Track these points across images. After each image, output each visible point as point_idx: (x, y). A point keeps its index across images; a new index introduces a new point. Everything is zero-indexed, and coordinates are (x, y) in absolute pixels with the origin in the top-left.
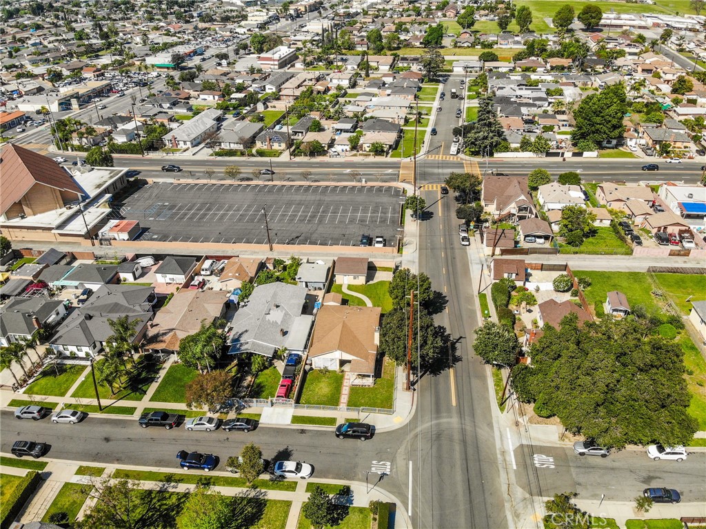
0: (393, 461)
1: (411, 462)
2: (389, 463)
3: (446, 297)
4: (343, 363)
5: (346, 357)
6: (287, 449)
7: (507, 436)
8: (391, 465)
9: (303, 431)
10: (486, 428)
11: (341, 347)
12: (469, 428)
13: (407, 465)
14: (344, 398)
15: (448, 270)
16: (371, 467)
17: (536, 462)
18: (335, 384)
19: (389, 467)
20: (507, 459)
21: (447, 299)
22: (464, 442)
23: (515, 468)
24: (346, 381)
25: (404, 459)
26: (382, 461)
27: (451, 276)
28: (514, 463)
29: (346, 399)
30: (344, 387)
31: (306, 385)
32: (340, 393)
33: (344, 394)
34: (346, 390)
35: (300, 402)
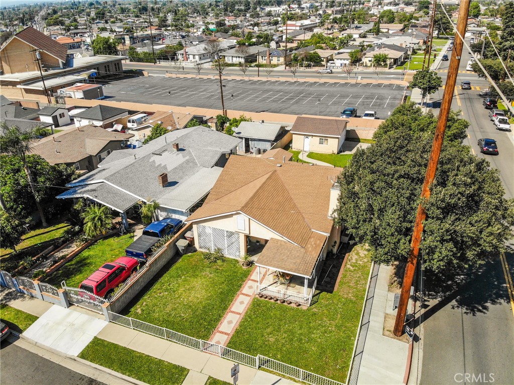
5: (260, 232)
11: (250, 208)
29: (233, 325)
30: (241, 296)
31: (165, 277)
32: (225, 308)
33: (233, 312)
34: (242, 303)
35: (133, 310)
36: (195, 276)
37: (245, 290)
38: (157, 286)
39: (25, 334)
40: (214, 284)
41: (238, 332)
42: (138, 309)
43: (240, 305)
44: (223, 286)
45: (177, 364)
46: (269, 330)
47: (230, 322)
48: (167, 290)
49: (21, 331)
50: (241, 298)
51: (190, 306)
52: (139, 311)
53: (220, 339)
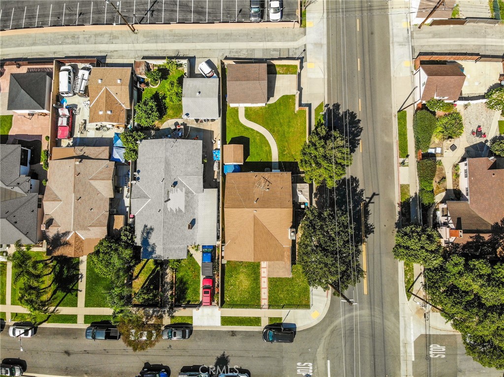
0: (314, 361)
1: (329, 361)
2: (311, 364)
3: (359, 121)
6: (223, 355)
7: (410, 326)
8: (313, 366)
9: (233, 333)
10: (393, 319)
12: (378, 320)
13: (326, 364)
15: (363, 63)
16: (296, 370)
17: (431, 352)
19: (311, 368)
20: (408, 351)
21: (361, 125)
22: (373, 336)
23: (413, 360)
24: (262, 270)
25: (323, 358)
26: (305, 362)
27: (367, 76)
28: (413, 355)
29: (266, 294)
30: (262, 278)
31: (226, 278)
32: (260, 287)
33: (264, 288)
34: (264, 282)
35: (225, 300)
36: (238, 273)
37: (263, 274)
38: (226, 285)
39: (194, 325)
40: (249, 275)
41: (269, 297)
42: (227, 299)
43: (264, 284)
44: (253, 275)
45: (256, 316)
46: (279, 292)
47: (264, 293)
48: (232, 285)
49: (192, 325)
50: (263, 280)
51: (246, 291)
52: (228, 299)
53: (264, 302)
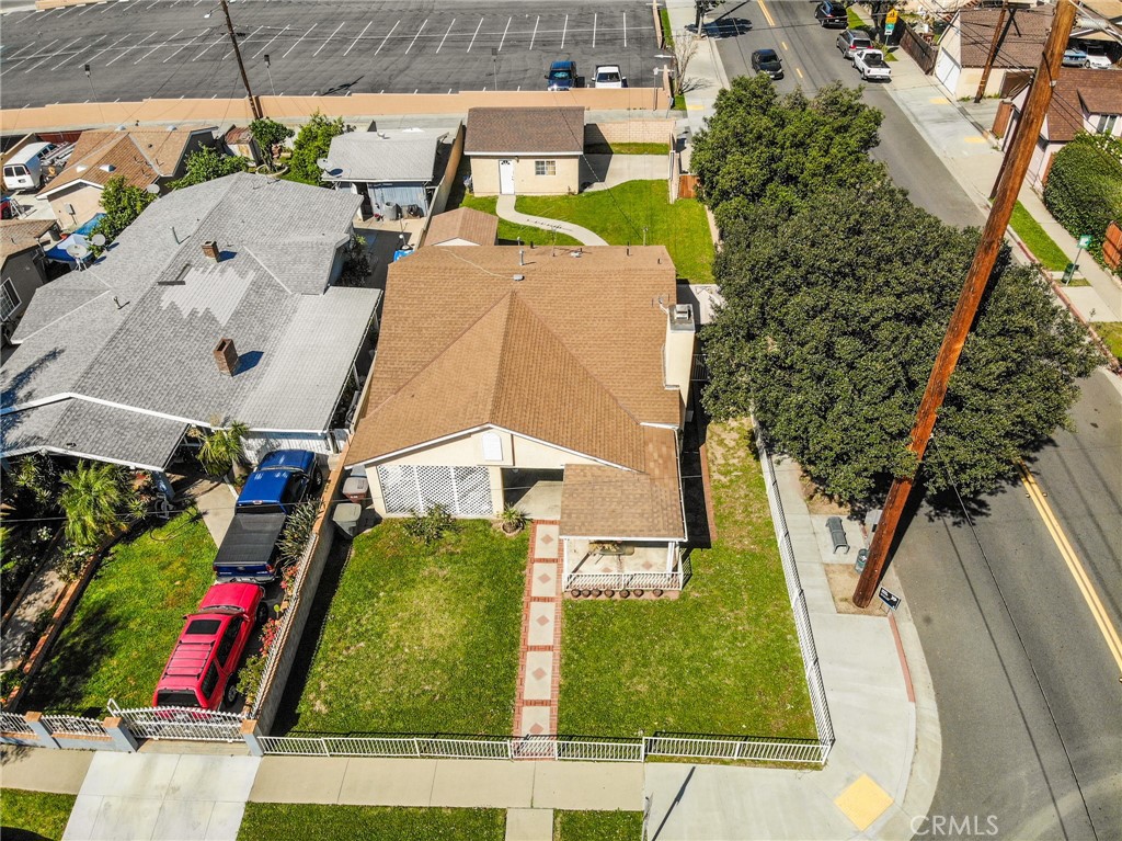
4: (517, 483)
5: (535, 454)
11: (508, 410)
14: (539, 677)
18: (485, 591)
24: (538, 569)
29: (548, 678)
30: (534, 605)
31: (339, 605)
32: (514, 644)
33: (535, 648)
34: (543, 621)
35: (302, 708)
36: (409, 584)
37: (537, 588)
38: (329, 633)
40: (462, 593)
41: (567, 692)
42: (313, 703)
43: (542, 626)
45: (474, 804)
46: (627, 667)
47: (539, 674)
48: (359, 636)
50: (536, 609)
51: (435, 662)
52: (320, 706)
53: (535, 717)
